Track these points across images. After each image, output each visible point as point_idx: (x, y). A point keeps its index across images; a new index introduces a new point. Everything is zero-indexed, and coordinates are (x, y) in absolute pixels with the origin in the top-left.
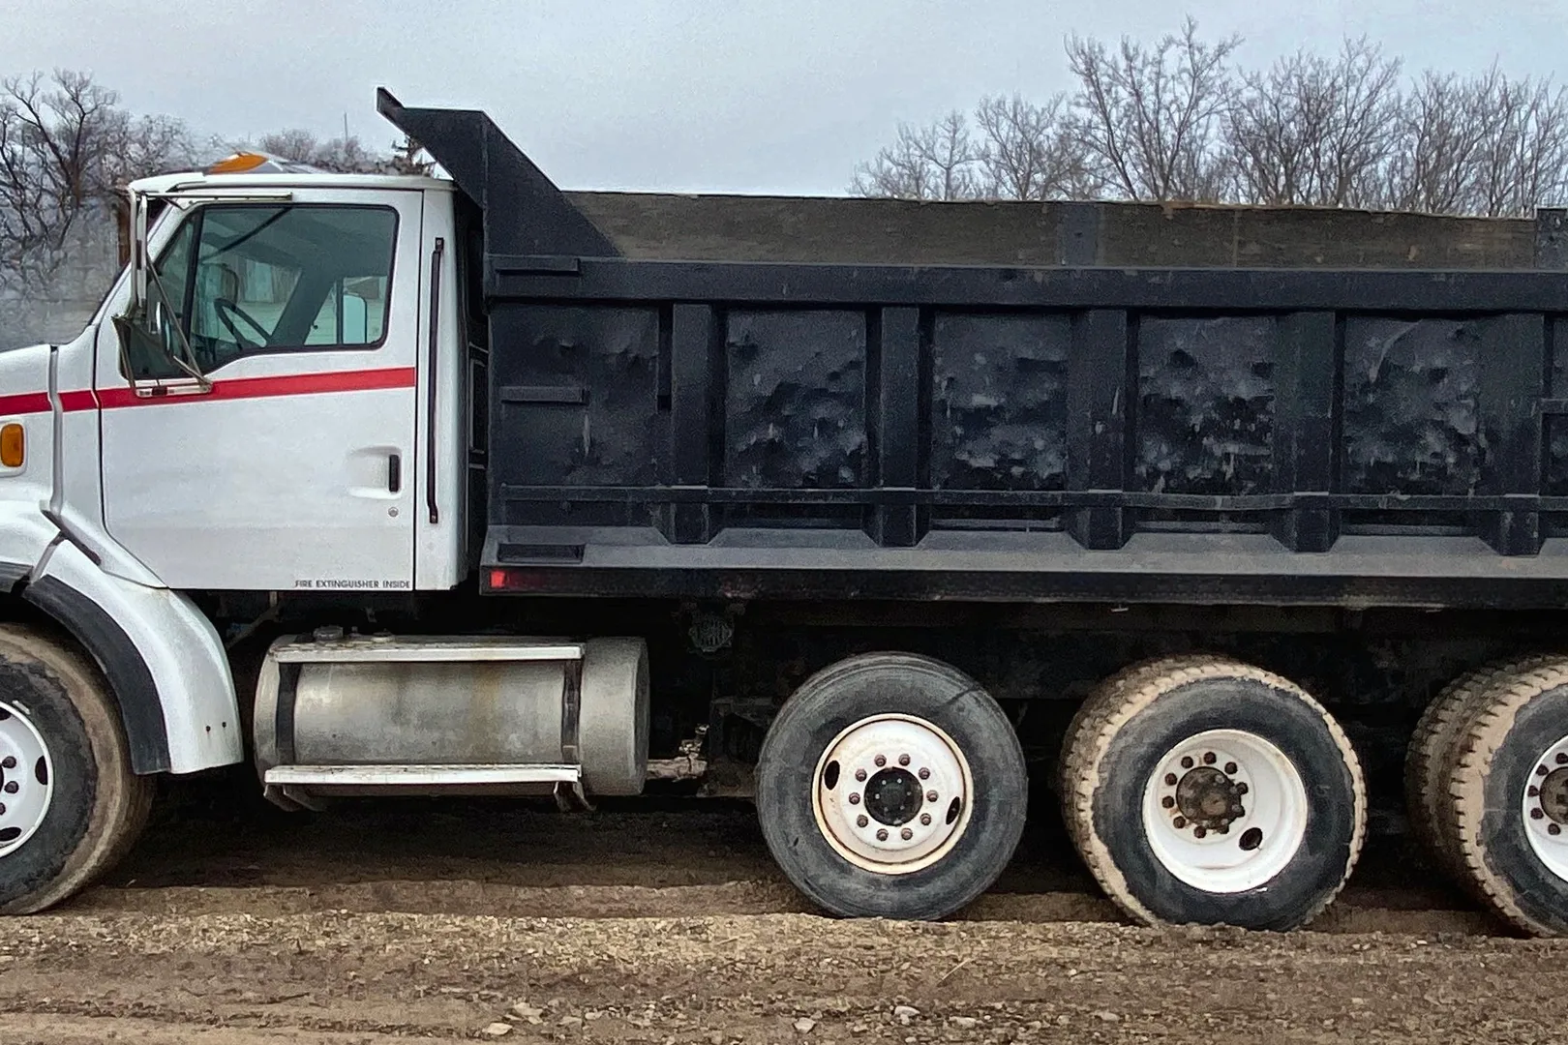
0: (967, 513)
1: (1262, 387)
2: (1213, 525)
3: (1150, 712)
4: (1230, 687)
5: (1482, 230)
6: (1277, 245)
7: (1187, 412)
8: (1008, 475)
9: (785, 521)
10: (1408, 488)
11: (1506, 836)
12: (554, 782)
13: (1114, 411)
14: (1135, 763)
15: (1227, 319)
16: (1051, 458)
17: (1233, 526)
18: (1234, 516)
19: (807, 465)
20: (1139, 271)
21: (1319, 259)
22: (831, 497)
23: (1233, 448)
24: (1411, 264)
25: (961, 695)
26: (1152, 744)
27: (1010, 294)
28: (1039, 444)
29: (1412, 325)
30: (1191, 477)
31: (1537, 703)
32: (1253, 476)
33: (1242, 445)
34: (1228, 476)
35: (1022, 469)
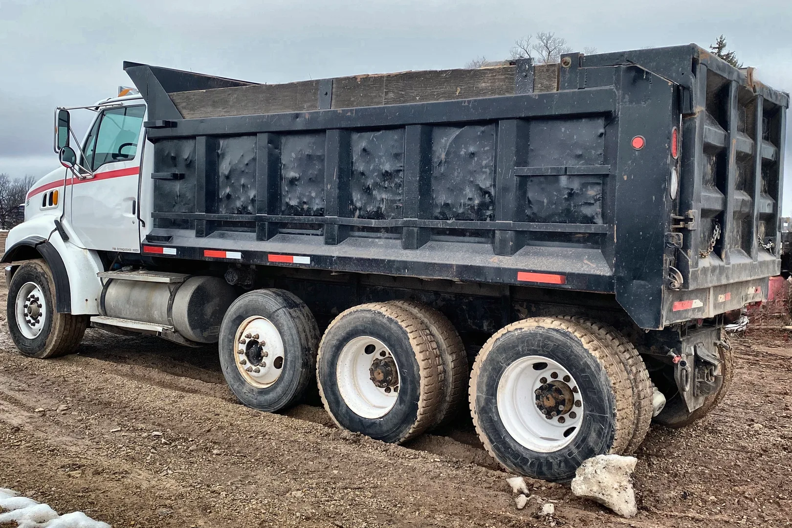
0: (290, 227)
1: (398, 165)
2: (379, 235)
3: (338, 324)
4: (368, 315)
5: (490, 75)
6: (400, 92)
7: (367, 177)
8: (302, 209)
9: (233, 229)
10: (458, 217)
11: (485, 410)
12: (157, 331)
13: (335, 178)
14: (332, 348)
15: (384, 131)
16: (317, 201)
17: (386, 235)
18: (387, 230)
19: (238, 204)
20: (342, 110)
21: (418, 98)
22: (245, 218)
23: (384, 196)
24: (458, 97)
25: (278, 310)
26: (337, 340)
27: (299, 125)
28: (313, 194)
29: (461, 130)
30: (368, 210)
31: (504, 337)
32: (393, 210)
33: (389, 195)
34: (383, 209)
35: (307, 206)
